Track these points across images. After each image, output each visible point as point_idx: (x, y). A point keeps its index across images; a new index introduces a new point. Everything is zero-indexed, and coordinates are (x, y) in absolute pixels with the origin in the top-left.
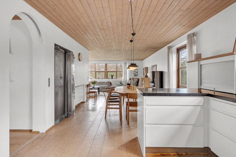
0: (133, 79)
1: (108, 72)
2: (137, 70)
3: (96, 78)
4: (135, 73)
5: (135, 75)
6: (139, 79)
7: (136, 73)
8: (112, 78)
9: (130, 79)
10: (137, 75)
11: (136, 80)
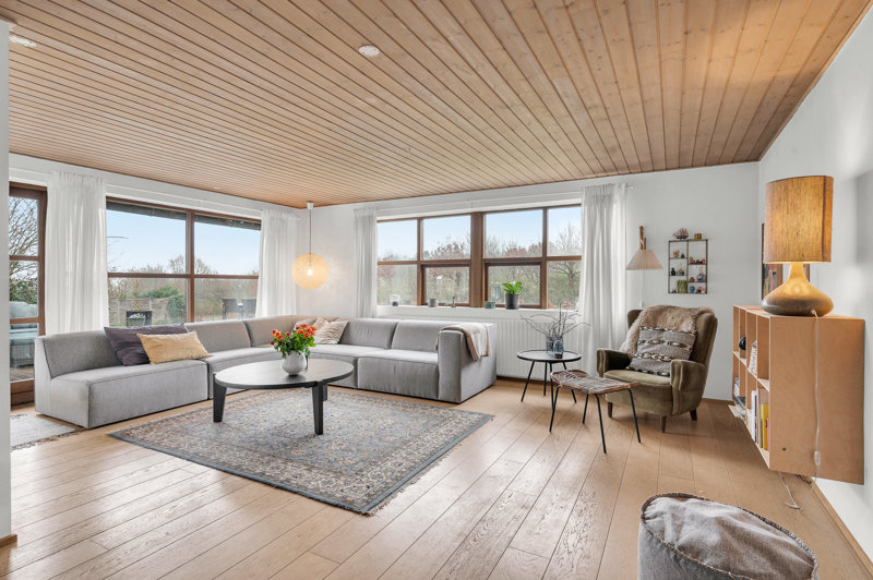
0: (659, 312)
1: (488, 263)
2: (702, 245)
3: (423, 303)
4: (678, 264)
5: (684, 287)
6: (712, 324)
7: (695, 271)
8: (511, 306)
9: (633, 316)
10: (703, 279)
11: (687, 326)
